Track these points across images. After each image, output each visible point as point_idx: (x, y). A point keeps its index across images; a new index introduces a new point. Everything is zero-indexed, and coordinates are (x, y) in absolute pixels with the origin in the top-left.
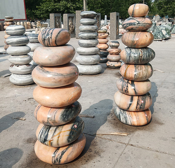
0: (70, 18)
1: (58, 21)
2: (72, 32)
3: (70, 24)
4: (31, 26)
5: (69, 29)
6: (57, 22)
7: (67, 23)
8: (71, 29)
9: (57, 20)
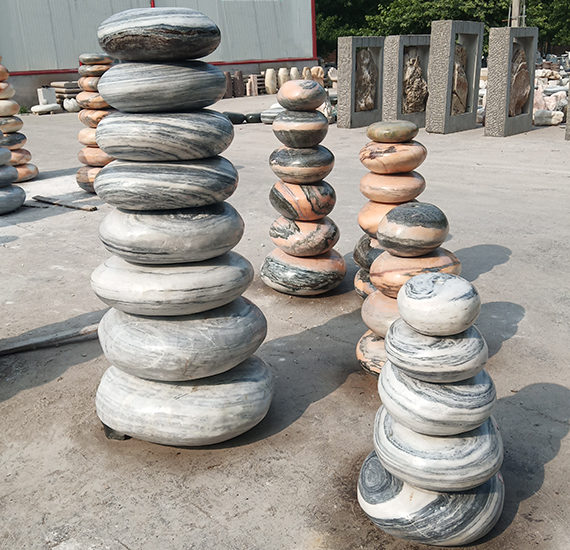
0: (412, 52)
1: (368, 65)
2: (415, 106)
3: (407, 77)
4: (325, 82)
5: (405, 95)
6: (364, 68)
7: (396, 72)
8: (410, 94)
9: (366, 61)
